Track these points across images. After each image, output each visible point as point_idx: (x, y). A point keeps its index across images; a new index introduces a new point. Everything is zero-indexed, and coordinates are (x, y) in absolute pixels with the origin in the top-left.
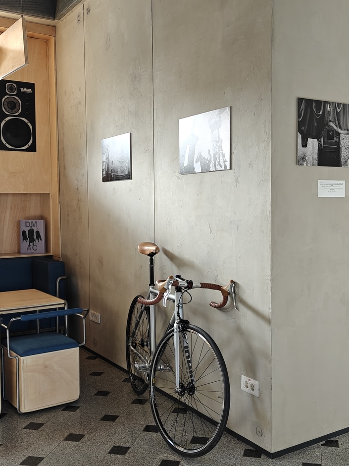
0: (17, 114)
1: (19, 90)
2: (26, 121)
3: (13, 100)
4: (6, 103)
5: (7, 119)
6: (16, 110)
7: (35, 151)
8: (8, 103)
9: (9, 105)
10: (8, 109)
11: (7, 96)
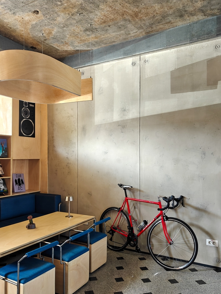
0: (28, 117)
1: (29, 105)
2: (32, 121)
3: (26, 110)
4: (23, 112)
5: (24, 120)
6: (27, 115)
7: (34, 137)
8: (24, 111)
9: (25, 113)
10: (24, 115)
11: (24, 108)
